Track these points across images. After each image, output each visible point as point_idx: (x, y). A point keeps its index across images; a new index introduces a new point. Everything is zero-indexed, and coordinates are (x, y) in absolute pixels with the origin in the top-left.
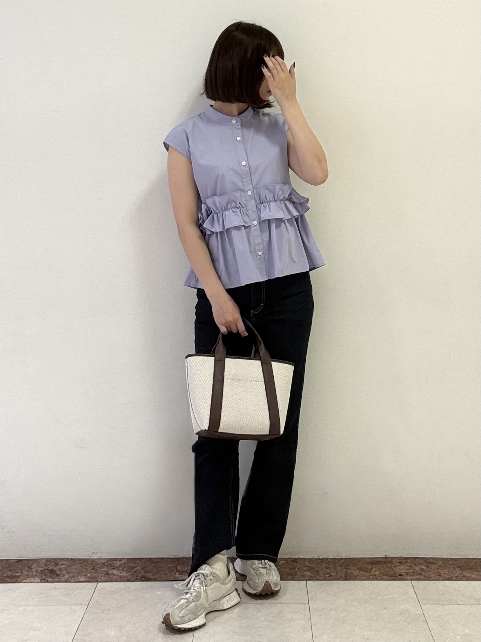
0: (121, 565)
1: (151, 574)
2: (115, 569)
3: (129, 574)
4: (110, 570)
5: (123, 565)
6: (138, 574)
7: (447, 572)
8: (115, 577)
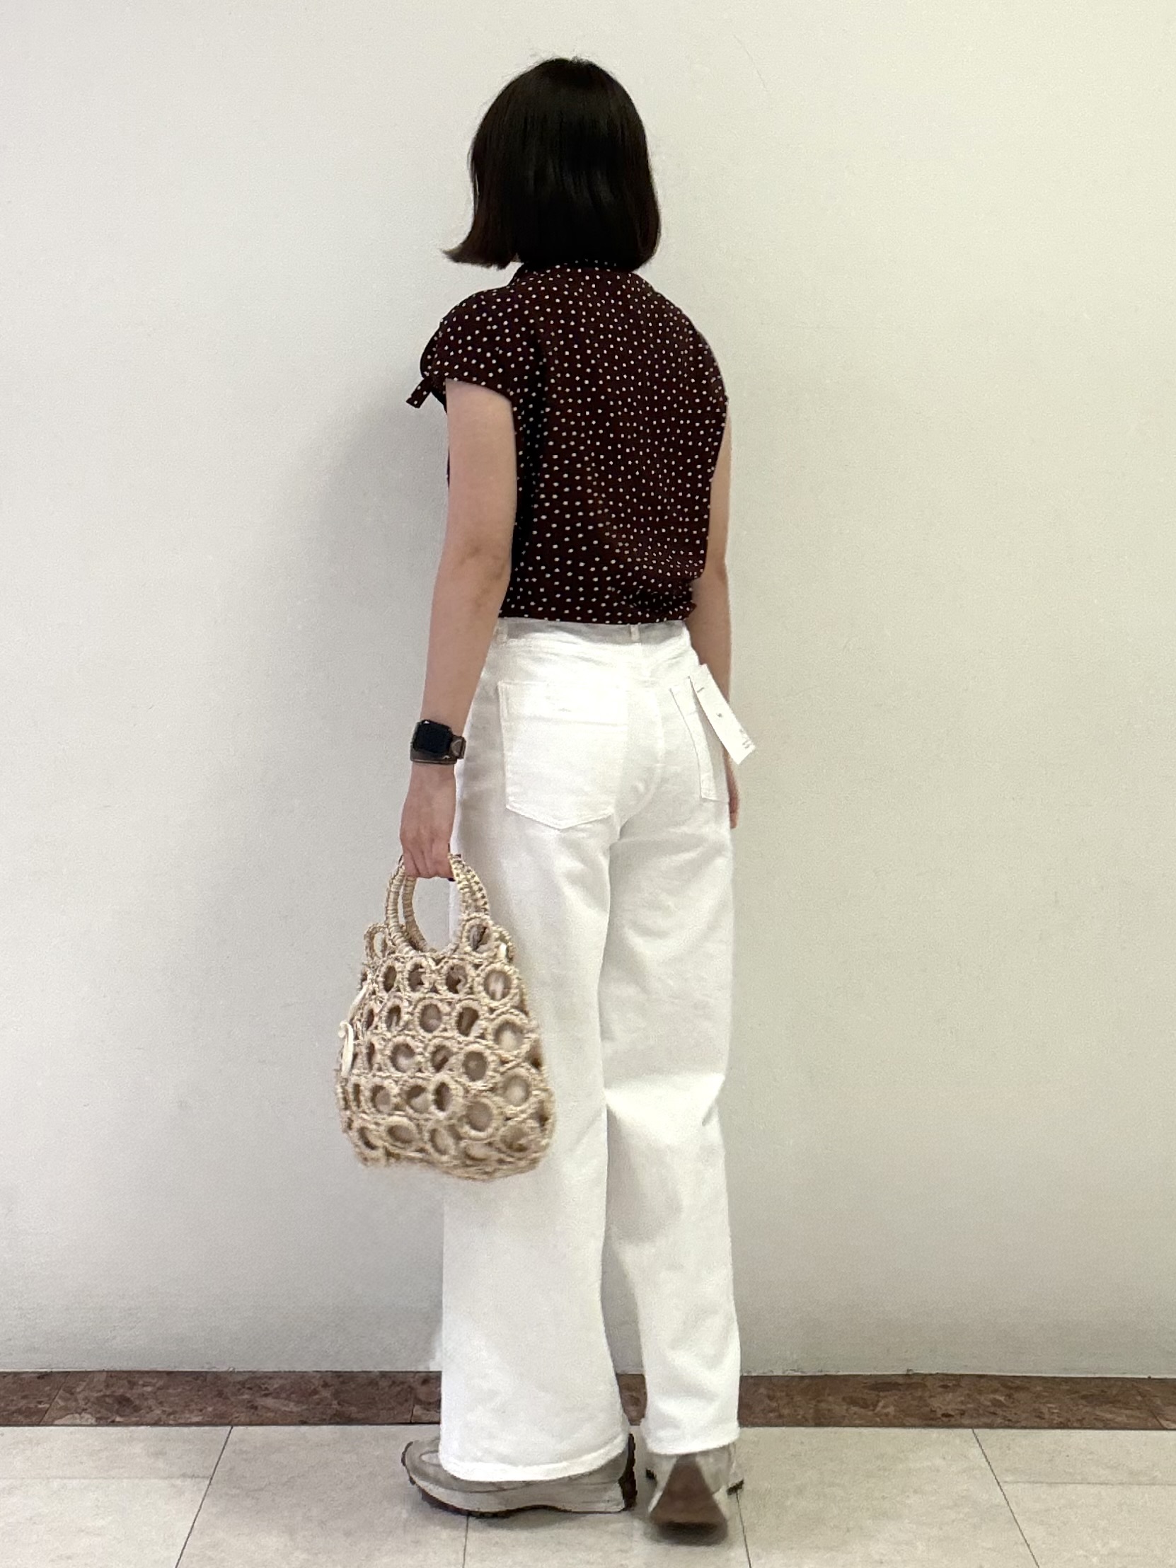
2: (271, 1396)
3: (304, 1407)
4: (258, 1399)
5: (288, 1387)
6: (325, 1408)
8: (270, 1415)
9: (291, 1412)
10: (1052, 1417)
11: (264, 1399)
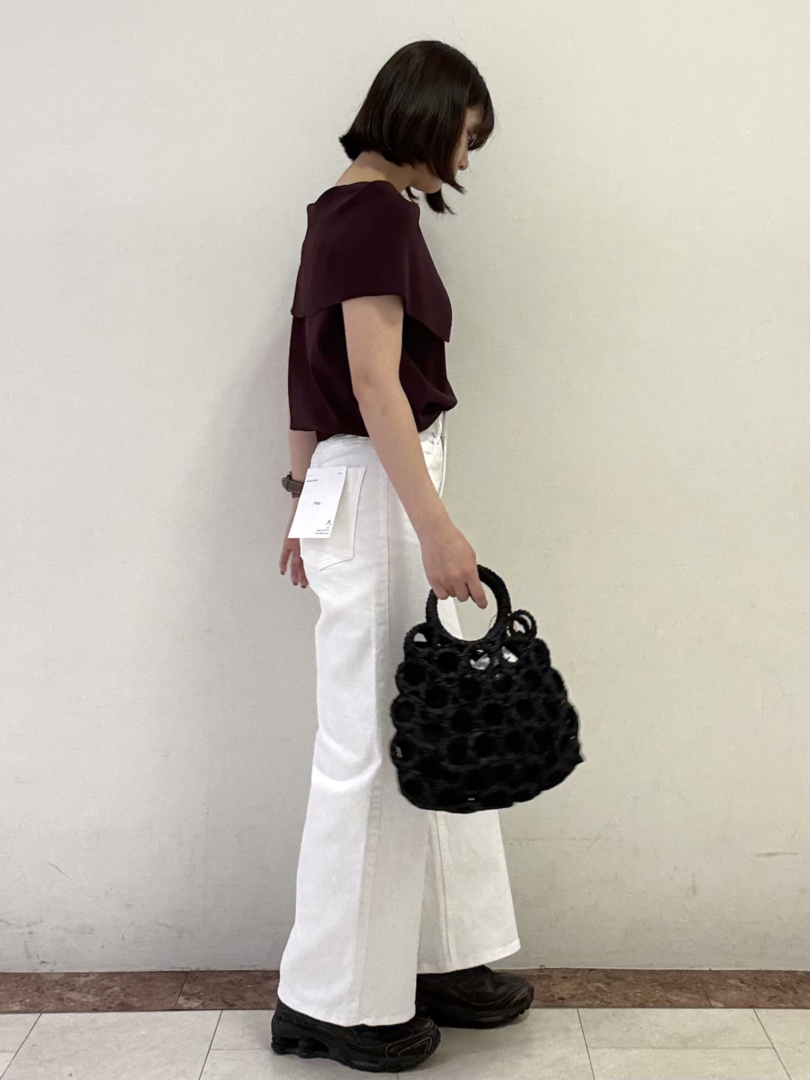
0: (86, 983)
1: (135, 999)
2: (75, 990)
3: (98, 999)
4: (65, 993)
5: (90, 983)
6: (114, 1000)
7: (639, 993)
8: (72, 1004)
9: (88, 1002)
10: (635, 999)
11: (70, 992)
